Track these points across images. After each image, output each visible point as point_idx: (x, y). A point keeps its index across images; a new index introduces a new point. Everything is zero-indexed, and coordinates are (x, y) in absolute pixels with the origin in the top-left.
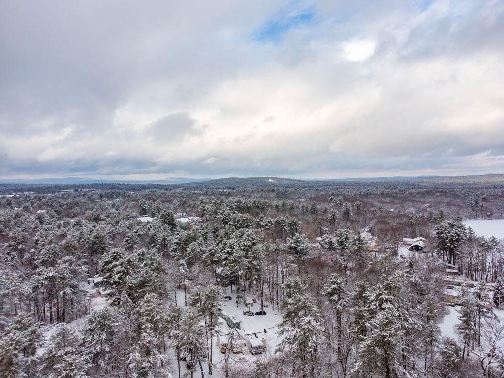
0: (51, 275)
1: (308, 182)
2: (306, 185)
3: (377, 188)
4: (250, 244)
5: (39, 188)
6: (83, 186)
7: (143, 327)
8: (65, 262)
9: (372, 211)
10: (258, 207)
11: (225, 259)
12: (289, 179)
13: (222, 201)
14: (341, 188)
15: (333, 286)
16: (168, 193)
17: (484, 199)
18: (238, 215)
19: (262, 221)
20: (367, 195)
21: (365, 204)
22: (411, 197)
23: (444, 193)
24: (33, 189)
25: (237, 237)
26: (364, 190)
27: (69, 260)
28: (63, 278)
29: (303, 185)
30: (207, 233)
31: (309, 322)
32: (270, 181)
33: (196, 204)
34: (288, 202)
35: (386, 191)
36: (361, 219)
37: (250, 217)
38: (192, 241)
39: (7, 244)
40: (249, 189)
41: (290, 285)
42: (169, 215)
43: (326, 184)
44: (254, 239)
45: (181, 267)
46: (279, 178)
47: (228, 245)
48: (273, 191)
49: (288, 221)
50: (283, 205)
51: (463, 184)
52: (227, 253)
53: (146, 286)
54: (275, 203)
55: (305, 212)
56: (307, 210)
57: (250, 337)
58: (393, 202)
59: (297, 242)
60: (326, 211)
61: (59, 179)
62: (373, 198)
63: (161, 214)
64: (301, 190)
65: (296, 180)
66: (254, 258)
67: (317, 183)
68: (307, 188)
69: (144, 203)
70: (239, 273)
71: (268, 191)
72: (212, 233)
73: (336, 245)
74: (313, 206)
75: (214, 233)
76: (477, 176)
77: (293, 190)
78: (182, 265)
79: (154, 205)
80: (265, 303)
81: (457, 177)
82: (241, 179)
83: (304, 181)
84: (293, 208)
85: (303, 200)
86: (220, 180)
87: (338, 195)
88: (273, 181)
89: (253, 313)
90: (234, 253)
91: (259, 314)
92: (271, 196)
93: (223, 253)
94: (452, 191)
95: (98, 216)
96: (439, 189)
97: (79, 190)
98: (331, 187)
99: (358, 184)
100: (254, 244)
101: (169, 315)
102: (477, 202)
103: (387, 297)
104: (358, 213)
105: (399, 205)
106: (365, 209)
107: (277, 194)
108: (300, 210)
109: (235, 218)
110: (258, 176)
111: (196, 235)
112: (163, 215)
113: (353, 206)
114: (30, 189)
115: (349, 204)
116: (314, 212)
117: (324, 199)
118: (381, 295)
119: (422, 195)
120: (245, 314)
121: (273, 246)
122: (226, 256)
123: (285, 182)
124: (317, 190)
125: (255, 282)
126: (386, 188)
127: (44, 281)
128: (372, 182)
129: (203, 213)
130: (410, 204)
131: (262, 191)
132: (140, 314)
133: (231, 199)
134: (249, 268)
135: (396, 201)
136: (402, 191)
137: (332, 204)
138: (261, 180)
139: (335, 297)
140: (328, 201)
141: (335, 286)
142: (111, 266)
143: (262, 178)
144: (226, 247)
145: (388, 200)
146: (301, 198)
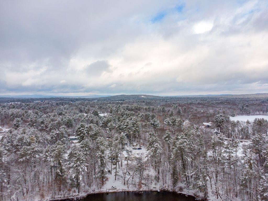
0: (58, 132)
1: (162, 97)
2: (161, 99)
3: (197, 100)
4: (135, 122)
5: (23, 100)
6: (45, 99)
7: (100, 146)
8: (62, 128)
9: (192, 111)
10: (137, 109)
11: (125, 128)
12: (152, 96)
13: (119, 106)
14: (179, 100)
15: (167, 135)
16: (91, 103)
17: (247, 106)
18: (128, 112)
19: (139, 115)
20: (191, 104)
21: (189, 108)
22: (212, 105)
23: (229, 103)
24: (19, 101)
25: (129, 119)
26: (190, 102)
27: (64, 127)
28: (62, 134)
29: (159, 99)
30: (115, 119)
31: (157, 145)
32: (142, 97)
33: (107, 107)
34: (151, 107)
35: (200, 102)
36: (186, 115)
37: (134, 113)
38: (109, 122)
39: (28, 124)
40: (131, 100)
41: (150, 134)
42: (96, 112)
43: (172, 98)
44: (136, 120)
45: (107, 131)
46: (147, 95)
47: (126, 122)
48: (144, 102)
49: (151, 115)
50: (149, 108)
51: (242, 99)
52: (126, 125)
53: (97, 135)
54: (145, 107)
55: (159, 111)
56: (160, 111)
57: (136, 155)
58: (203, 107)
59: (154, 121)
60: (169, 111)
61: (30, 95)
62: (193, 105)
63: (92, 112)
64: (158, 102)
65: (156, 96)
66: (137, 127)
67: (167, 98)
68: (161, 100)
69: (81, 107)
70: (131, 133)
71: (141, 102)
72: (117, 119)
73: (171, 123)
74: (163, 109)
75: (118, 119)
76: (250, 94)
77: (154, 101)
78: (107, 130)
79: (87, 108)
80: (141, 146)
81: (240, 95)
82: (127, 95)
83: (160, 97)
84: (153, 109)
85: (159, 106)
86: (116, 96)
87: (176, 104)
88: (144, 97)
89: (136, 148)
90: (129, 125)
91: (139, 149)
92: (143, 104)
93: (124, 125)
94: (234, 102)
95: (61, 113)
96: (228, 101)
97: (43, 101)
98: (173, 100)
99: (188, 98)
100: (136, 122)
101: (108, 143)
102: (243, 107)
103: (185, 137)
104: (185, 112)
105: (205, 109)
106: (188, 110)
107: (146, 103)
108: (157, 110)
109: (127, 113)
110: (136, 94)
111: (111, 120)
112: (93, 112)
113: (182, 109)
114: (18, 100)
115: (180, 108)
116: (164, 111)
117: (169, 106)
118: (183, 136)
119: (218, 104)
120: (133, 149)
121: (144, 123)
122: (125, 127)
123: (150, 97)
124: (166, 101)
125: (137, 136)
126: (201, 101)
127: (55, 135)
128: (195, 98)
129: (111, 111)
130: (211, 108)
131: (138, 102)
132: (97, 143)
133: (123, 105)
134: (135, 131)
135: (204, 107)
136: (209, 102)
137: (172, 108)
138: (138, 96)
139: (167, 139)
140: (171, 106)
141: (168, 135)
142: (81, 129)
143: (138, 95)
144: (125, 123)
145: (200, 106)
146: (158, 105)
